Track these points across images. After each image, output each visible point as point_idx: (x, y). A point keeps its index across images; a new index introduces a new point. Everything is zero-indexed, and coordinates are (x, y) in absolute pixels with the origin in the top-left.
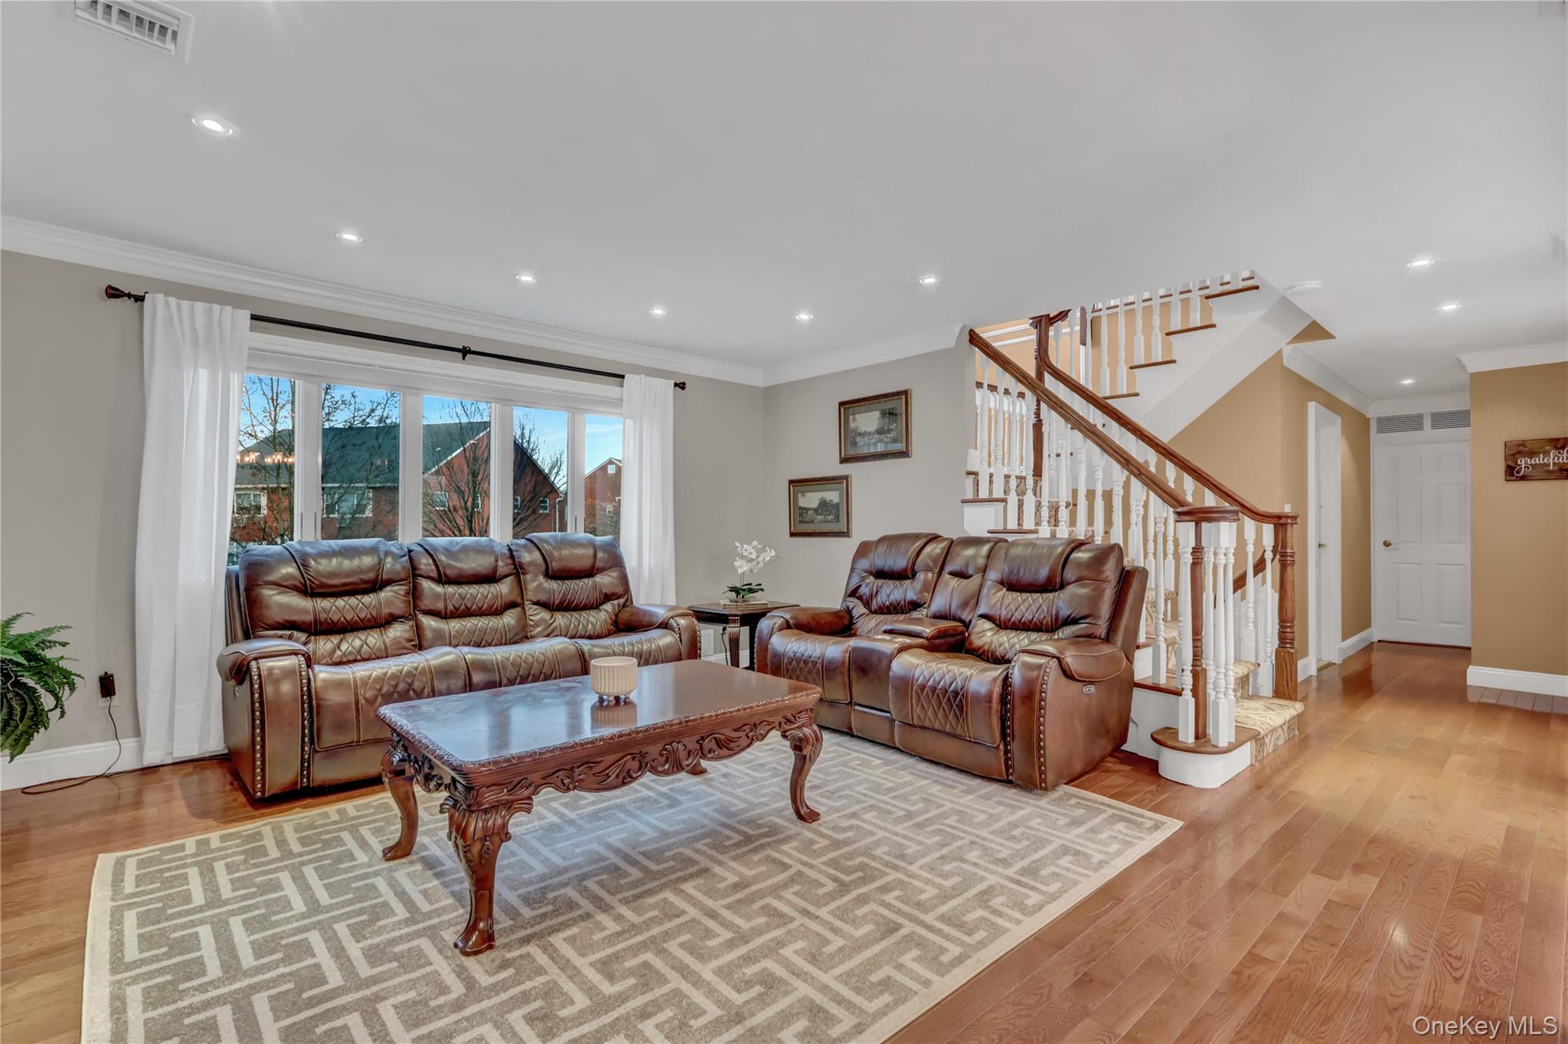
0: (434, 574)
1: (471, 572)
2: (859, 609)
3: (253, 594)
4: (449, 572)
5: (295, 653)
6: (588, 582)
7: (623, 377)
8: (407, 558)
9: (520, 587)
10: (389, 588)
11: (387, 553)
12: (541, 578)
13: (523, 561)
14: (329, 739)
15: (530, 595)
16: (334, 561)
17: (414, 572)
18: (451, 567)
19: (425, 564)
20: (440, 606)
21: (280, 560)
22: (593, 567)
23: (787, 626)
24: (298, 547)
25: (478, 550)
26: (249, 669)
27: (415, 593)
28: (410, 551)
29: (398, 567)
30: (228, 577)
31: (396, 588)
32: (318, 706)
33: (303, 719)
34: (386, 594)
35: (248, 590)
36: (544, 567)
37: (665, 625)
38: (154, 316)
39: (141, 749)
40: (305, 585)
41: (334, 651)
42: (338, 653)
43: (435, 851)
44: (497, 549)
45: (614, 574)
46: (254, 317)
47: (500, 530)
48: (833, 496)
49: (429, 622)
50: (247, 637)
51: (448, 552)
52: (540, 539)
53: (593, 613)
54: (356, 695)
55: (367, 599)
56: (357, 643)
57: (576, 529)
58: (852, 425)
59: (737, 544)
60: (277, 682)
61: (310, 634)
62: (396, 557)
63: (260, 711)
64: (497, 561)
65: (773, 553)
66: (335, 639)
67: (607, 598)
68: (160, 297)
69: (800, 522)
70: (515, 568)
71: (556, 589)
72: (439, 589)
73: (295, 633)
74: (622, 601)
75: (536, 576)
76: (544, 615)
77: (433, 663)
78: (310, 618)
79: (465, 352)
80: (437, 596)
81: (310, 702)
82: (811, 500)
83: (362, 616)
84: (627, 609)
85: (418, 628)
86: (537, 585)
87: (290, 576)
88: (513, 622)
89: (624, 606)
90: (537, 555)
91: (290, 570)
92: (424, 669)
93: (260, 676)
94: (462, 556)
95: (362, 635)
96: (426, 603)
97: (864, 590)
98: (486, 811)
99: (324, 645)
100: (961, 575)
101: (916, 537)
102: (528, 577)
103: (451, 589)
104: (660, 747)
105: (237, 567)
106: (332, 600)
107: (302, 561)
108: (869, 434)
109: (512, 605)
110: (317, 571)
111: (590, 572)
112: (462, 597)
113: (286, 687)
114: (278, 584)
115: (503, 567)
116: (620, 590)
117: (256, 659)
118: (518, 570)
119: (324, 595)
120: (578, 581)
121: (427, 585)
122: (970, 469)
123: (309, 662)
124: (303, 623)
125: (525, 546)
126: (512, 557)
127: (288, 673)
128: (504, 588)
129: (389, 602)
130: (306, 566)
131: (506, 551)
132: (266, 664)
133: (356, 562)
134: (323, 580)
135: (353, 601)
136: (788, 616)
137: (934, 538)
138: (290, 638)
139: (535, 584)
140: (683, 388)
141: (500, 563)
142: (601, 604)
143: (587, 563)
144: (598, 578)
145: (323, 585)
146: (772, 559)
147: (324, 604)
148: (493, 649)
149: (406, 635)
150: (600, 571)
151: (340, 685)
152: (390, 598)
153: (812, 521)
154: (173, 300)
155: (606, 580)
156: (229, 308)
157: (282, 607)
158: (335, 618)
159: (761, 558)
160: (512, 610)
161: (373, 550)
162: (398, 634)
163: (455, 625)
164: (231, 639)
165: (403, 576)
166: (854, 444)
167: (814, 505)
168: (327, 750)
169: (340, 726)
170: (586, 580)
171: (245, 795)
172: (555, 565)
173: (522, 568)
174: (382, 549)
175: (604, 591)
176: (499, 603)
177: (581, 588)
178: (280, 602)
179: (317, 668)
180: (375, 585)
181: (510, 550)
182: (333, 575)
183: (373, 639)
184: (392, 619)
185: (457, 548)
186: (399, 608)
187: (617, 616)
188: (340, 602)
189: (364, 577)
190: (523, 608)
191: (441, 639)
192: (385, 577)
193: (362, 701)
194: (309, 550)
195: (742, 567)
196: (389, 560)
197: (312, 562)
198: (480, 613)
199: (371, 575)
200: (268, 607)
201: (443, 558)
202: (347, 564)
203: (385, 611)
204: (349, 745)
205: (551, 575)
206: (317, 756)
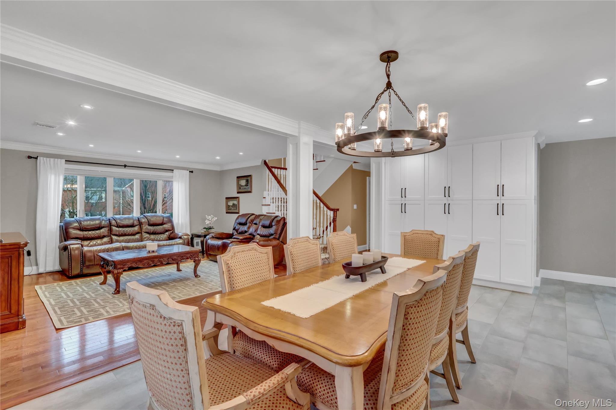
0: (116, 225)
1: (126, 224)
2: (235, 233)
3: (67, 230)
4: (120, 224)
5: (79, 244)
6: (161, 227)
7: (173, 170)
8: (108, 221)
9: (141, 228)
10: (103, 229)
11: (103, 220)
12: (147, 226)
13: (142, 221)
14: (87, 263)
15: (144, 230)
16: (88, 222)
17: (110, 225)
18: (121, 223)
19: (113, 222)
20: (118, 233)
21: (74, 222)
22: (163, 223)
23: (213, 237)
24: (79, 219)
25: (129, 219)
26: (67, 247)
27: (110, 230)
28: (109, 219)
29: (106, 223)
30: (60, 227)
31: (105, 229)
32: (85, 256)
33: (81, 259)
34: (102, 230)
35: (65, 229)
36: (148, 223)
37: (180, 238)
38: (40, 162)
39: (38, 269)
40: (81, 228)
41: (89, 244)
42: (90, 245)
43: (110, 283)
44: (134, 218)
45: (170, 225)
46: (66, 161)
47: (136, 213)
48: (235, 202)
49: (114, 238)
50: (65, 241)
51: (120, 219)
52: (147, 215)
53: (162, 235)
54: (94, 253)
55: (97, 232)
56: (95, 242)
57: (159, 213)
58: (240, 183)
59: (206, 216)
60: (74, 250)
61: (82, 240)
62: (105, 221)
63: (70, 257)
64: (134, 222)
65: (216, 218)
66: (89, 242)
67: (167, 231)
68: (42, 158)
69: (229, 209)
70: (140, 223)
71: (152, 228)
72: (117, 229)
73: (78, 240)
74: (171, 232)
75: (146, 225)
76: (147, 235)
77: (114, 246)
78: (82, 236)
79: (125, 166)
80: (117, 231)
81: (83, 255)
82: (231, 203)
83: (96, 236)
84: (173, 234)
85: (111, 239)
86: (146, 227)
87: (76, 226)
88: (139, 237)
89: (172, 233)
90: (146, 220)
91: (76, 224)
92: (111, 248)
93: (70, 249)
94: (124, 220)
95: (96, 241)
96: (114, 233)
97: (237, 228)
98: (118, 269)
99: (86, 243)
100: (256, 224)
101: (249, 214)
102: (143, 225)
103: (120, 229)
104: (158, 259)
105: (62, 224)
106: (88, 232)
107: (79, 222)
108: (244, 186)
109: (138, 233)
110: (84, 225)
111: (162, 224)
112: (124, 231)
113: (77, 252)
114: (73, 228)
115: (136, 223)
116: (171, 229)
117: (69, 245)
118: (140, 224)
119: (86, 231)
120: (158, 227)
121: (114, 228)
122: (264, 197)
123: (82, 246)
124: (80, 237)
125: (143, 217)
126: (139, 220)
127: (77, 248)
128: (136, 229)
129: (103, 232)
130: (81, 224)
131: (137, 219)
132: (72, 246)
133: (94, 222)
134: (86, 227)
135: (93, 232)
136: (213, 235)
137: (253, 214)
138: (77, 241)
139: (145, 227)
140: (192, 173)
141: (135, 222)
142: (165, 233)
143: (161, 222)
144: (164, 226)
145: (85, 228)
146: (216, 220)
147: (86, 233)
148: (130, 243)
149: (108, 241)
150: (164, 224)
151: (90, 251)
152: (104, 231)
153: (231, 209)
154: (45, 159)
155: (166, 226)
156: (59, 159)
157: (75, 234)
158: (89, 236)
159: (213, 220)
160: (138, 234)
161: (99, 219)
162: (106, 240)
163: (122, 238)
164: (61, 241)
165: (107, 226)
166: (240, 188)
167: (231, 205)
168: (87, 266)
169: (90, 261)
170: (160, 226)
171: (66, 277)
172: (151, 222)
173: (141, 223)
174: (101, 219)
175: (166, 229)
176: (134, 232)
177: (159, 228)
178: (74, 232)
179: (84, 247)
180: (100, 228)
181: (138, 218)
182: (88, 225)
183: (99, 241)
184: (104, 237)
185: (123, 218)
186: (106, 234)
187: (169, 236)
188: (90, 232)
189: (97, 226)
190: (142, 234)
191: (117, 241)
192: (102, 226)
193: (95, 255)
194: (81, 219)
195: (207, 222)
196: (103, 222)
197: (82, 223)
198: (129, 235)
199: (98, 226)
200: (71, 234)
201: (119, 221)
202: (92, 223)
203: (102, 235)
204: (92, 265)
205: (150, 225)
206: (84, 267)
